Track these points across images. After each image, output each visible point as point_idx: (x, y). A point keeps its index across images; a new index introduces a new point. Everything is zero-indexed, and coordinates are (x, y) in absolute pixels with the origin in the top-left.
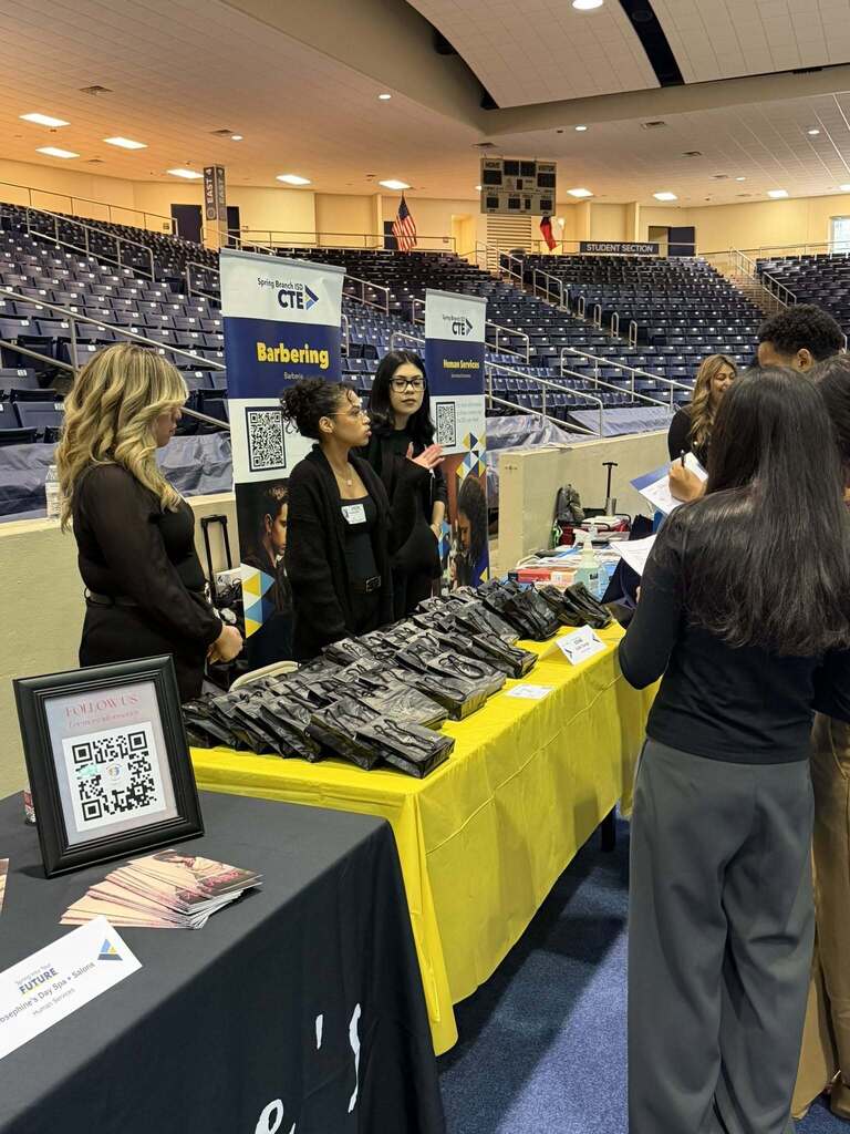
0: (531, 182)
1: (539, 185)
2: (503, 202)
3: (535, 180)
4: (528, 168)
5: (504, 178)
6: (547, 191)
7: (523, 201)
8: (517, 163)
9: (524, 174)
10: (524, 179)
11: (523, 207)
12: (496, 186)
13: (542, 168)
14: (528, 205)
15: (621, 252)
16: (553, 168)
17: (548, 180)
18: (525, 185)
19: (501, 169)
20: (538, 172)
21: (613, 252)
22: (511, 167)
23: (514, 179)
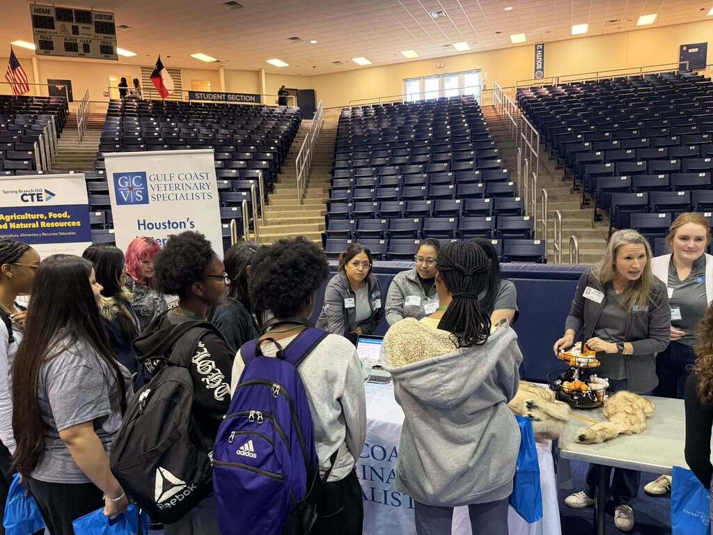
0: (89, 28)
1: (97, 31)
2: (59, 44)
3: (92, 27)
4: (84, 17)
5: (58, 24)
6: (104, 37)
7: (80, 45)
8: (70, 11)
9: (78, 20)
10: (80, 26)
11: (81, 50)
12: (48, 30)
13: (100, 16)
14: (87, 48)
15: (226, 100)
16: (111, 18)
17: (107, 28)
18: (81, 30)
19: (53, 14)
20: (94, 20)
21: (219, 100)
22: (64, 15)
23: (69, 25)
